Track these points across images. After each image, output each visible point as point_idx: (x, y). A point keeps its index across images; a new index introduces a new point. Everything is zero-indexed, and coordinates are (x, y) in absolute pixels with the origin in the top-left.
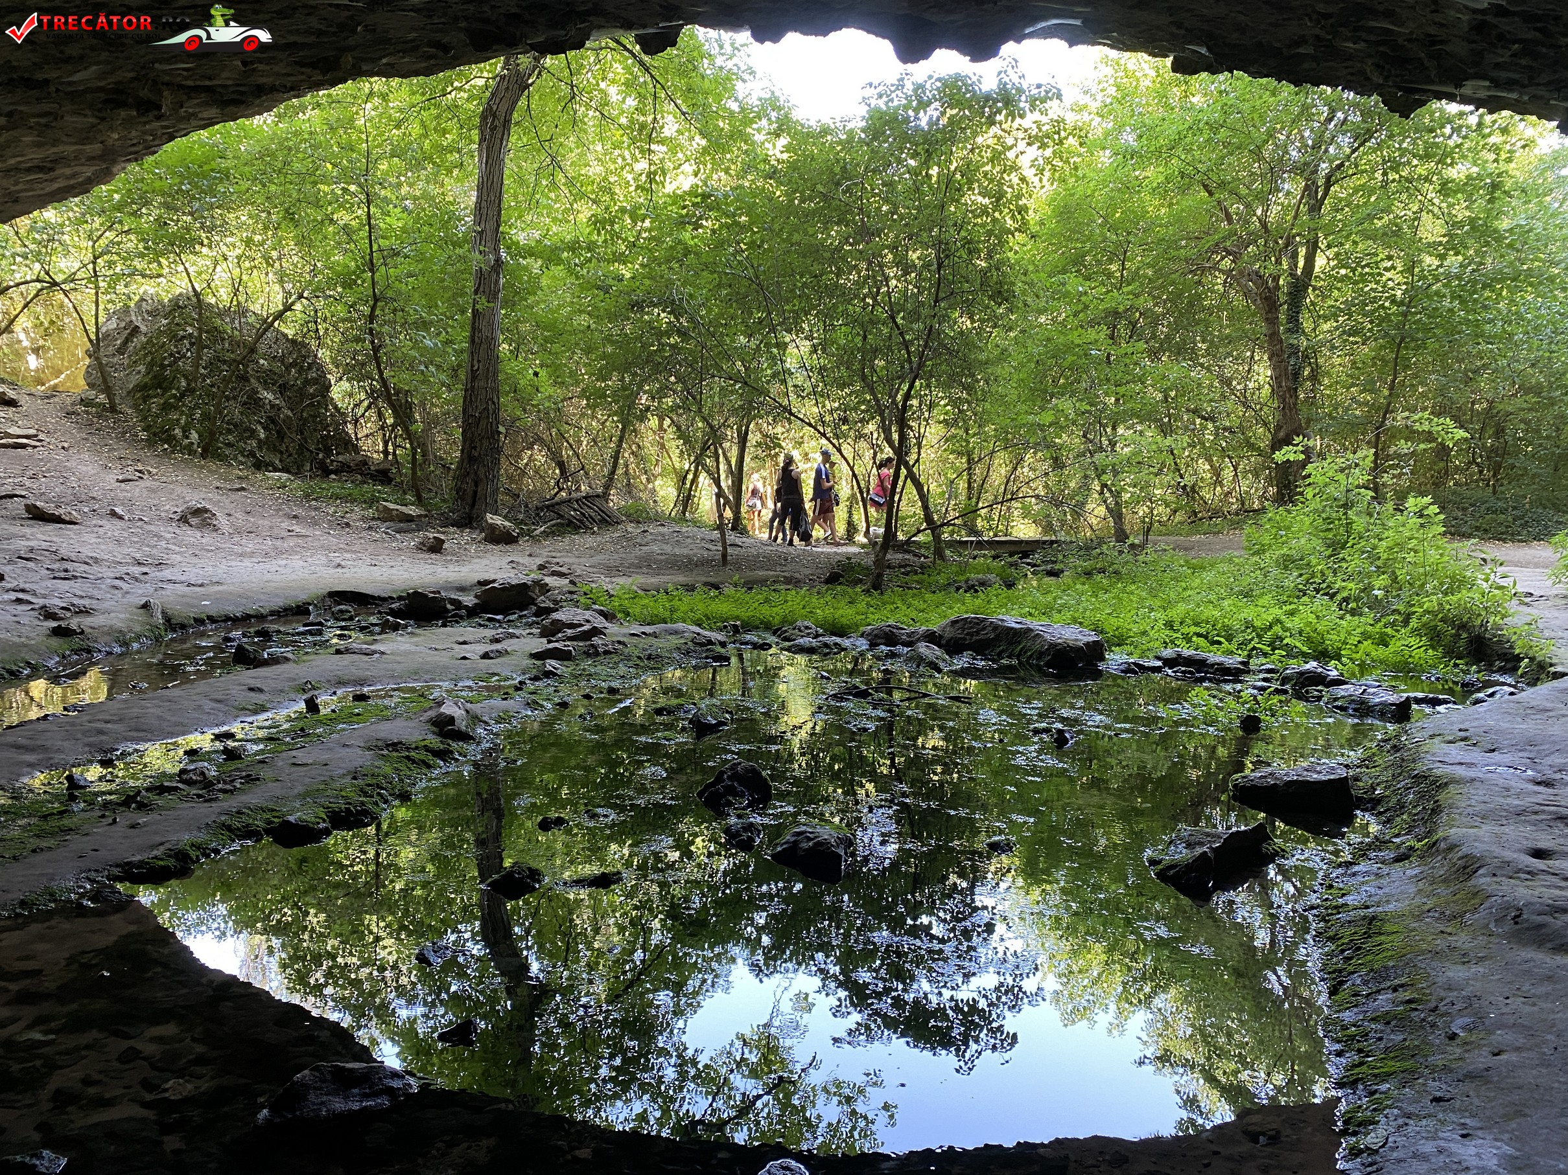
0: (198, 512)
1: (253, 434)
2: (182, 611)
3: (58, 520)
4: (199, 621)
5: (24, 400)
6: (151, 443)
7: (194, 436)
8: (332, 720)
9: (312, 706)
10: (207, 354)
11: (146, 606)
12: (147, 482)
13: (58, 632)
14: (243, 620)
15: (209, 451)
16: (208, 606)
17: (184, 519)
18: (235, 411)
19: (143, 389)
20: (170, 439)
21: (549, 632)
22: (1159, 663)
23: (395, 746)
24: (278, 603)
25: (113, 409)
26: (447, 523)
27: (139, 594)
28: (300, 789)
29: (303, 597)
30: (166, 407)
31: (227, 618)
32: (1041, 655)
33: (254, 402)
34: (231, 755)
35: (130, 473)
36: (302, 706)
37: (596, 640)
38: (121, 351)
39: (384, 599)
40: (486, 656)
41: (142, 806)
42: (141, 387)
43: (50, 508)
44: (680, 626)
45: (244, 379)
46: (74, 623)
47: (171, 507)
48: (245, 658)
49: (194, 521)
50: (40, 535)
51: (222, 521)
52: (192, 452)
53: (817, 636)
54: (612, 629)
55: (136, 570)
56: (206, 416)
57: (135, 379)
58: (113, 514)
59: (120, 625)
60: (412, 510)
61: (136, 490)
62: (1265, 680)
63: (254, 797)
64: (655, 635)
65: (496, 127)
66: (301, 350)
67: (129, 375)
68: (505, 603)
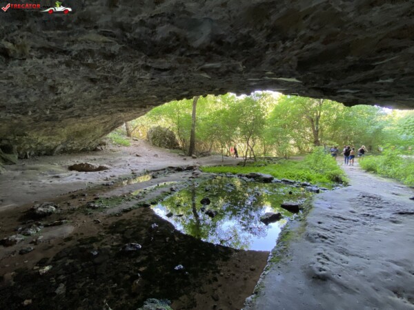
1: (165, 144)
3: (139, 156)
4: (151, 171)
5: (139, 140)
6: (153, 145)
7: (158, 144)
8: (160, 187)
10: (160, 134)
11: (145, 169)
12: (152, 151)
13: (133, 173)
17: (154, 156)
18: (163, 141)
20: (155, 145)
21: (193, 173)
22: (281, 181)
23: (164, 192)
25: (149, 141)
28: (150, 199)
29: (164, 167)
30: (155, 141)
31: (155, 171)
32: (262, 179)
33: (166, 140)
34: (144, 193)
35: (150, 149)
37: (198, 176)
38: (150, 133)
39: (175, 168)
40: (183, 177)
44: (211, 173)
45: (165, 136)
47: (153, 154)
48: (154, 177)
49: (156, 156)
50: (137, 158)
51: (159, 156)
52: (157, 146)
54: (202, 173)
55: (146, 163)
58: (146, 155)
61: (149, 152)
62: (297, 185)
63: (143, 200)
65: (195, 103)
66: (172, 132)
67: (151, 137)
68: (190, 168)
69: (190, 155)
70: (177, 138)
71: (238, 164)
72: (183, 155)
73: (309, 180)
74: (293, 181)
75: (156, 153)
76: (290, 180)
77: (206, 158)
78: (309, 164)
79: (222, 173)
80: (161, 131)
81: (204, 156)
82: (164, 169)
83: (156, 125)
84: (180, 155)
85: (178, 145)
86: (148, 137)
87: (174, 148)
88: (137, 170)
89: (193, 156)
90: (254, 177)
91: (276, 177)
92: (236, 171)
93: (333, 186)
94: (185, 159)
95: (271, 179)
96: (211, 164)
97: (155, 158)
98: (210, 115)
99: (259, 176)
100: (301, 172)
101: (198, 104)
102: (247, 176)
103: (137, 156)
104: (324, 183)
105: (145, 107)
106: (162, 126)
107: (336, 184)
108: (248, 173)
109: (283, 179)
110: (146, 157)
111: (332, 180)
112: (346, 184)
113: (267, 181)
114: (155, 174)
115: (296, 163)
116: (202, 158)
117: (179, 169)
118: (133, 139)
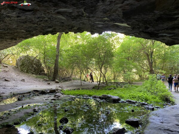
0: (23, 80)
1: (32, 70)
3: (8, 81)
4: (17, 94)
5: (9, 67)
6: (21, 71)
7: (26, 71)
8: (24, 109)
9: (22, 107)
10: (28, 61)
11: (11, 92)
12: (20, 76)
15: (27, 72)
16: (19, 92)
17: (22, 81)
18: (31, 68)
19: (21, 66)
20: (23, 71)
22: (126, 101)
23: (27, 113)
24: (27, 92)
25: (18, 68)
28: (13, 119)
30: (23, 67)
31: (21, 94)
33: (33, 67)
34: (9, 114)
35: (18, 75)
37: (59, 98)
38: (20, 61)
39: (40, 91)
40: (46, 100)
42: (21, 65)
44: (70, 95)
45: (32, 64)
46: (2, 95)
47: (21, 79)
48: (19, 100)
49: (23, 81)
51: (26, 81)
52: (25, 72)
53: (87, 96)
54: (62, 96)
55: (13, 87)
56: (27, 68)
57: (21, 64)
58: (14, 80)
59: (7, 95)
61: (18, 77)
62: (138, 104)
63: (7, 121)
64: (67, 97)
65: (59, 38)
66: (39, 61)
67: (20, 64)
68: (52, 92)
69: (54, 80)
70: (43, 65)
71: (93, 88)
72: (47, 80)
73: (146, 100)
74: (134, 101)
75: (24, 78)
76: (132, 101)
77: (67, 83)
78: (146, 87)
79: (80, 95)
80: (30, 59)
81: (66, 81)
82: (30, 92)
83: (25, 54)
84: (45, 80)
85: (44, 71)
86: (17, 64)
87: (40, 74)
88: (4, 93)
89: (56, 81)
90: (105, 99)
91: (122, 98)
92: (91, 94)
93: (164, 105)
94: (49, 84)
95: (119, 100)
96: (71, 88)
97: (22, 82)
98: (71, 47)
99: (109, 97)
100: (141, 94)
101: (62, 38)
102: (100, 98)
103: (6, 80)
104: (157, 102)
105: (15, 39)
106: (30, 56)
107: (166, 103)
108: (101, 95)
109: (127, 100)
110: (14, 82)
111: (163, 100)
112: (173, 103)
113: (116, 101)
114: (21, 96)
115: (137, 87)
116: (64, 83)
117: (43, 93)
118: (3, 66)
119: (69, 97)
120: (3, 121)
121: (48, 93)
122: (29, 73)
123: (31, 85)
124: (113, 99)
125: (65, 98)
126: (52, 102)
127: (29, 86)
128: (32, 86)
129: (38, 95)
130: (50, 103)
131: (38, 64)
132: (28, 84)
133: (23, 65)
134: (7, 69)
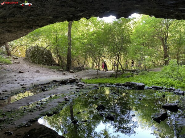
0: (38, 71)
1: (44, 61)
2: (36, 84)
3: (22, 73)
4: (38, 85)
5: (19, 58)
6: (32, 63)
7: (37, 62)
8: (53, 99)
9: (51, 97)
10: (38, 52)
11: (32, 84)
12: (32, 67)
13: (23, 87)
14: (43, 85)
15: (39, 63)
16: (39, 83)
17: (36, 72)
18: (41, 58)
19: (31, 57)
20: (34, 62)
21: (78, 85)
22: (151, 88)
23: (60, 102)
24: (47, 82)
25: (28, 59)
26: (66, 71)
27: (31, 82)
28: (50, 109)
29: (50, 81)
30: (34, 58)
31: (41, 85)
32: (137, 87)
33: (44, 57)
34: (42, 104)
35: (30, 66)
36: (50, 97)
37: (83, 87)
38: (29, 52)
39: (59, 81)
40: (70, 89)
41: (32, 112)
42: (31, 56)
43: (22, 71)
44: (93, 84)
45: (42, 55)
46: (24, 86)
47: (35, 70)
48: (43, 90)
49: (37, 72)
50: (20, 75)
51: (40, 72)
53: (109, 85)
54: (85, 85)
55: (31, 79)
56: (38, 59)
57: (31, 55)
58: (28, 71)
59: (29, 86)
60: (62, 70)
61: (31, 68)
62: (165, 90)
63: (45, 110)
64: (90, 86)
66: (49, 51)
69: (68, 70)
70: (53, 56)
71: (111, 76)
72: (61, 71)
74: (161, 87)
75: (37, 69)
76: (159, 87)
77: (81, 72)
80: (39, 50)
81: (80, 70)
84: (59, 70)
86: (27, 55)
87: (52, 65)
89: (71, 71)
90: (129, 86)
91: (147, 84)
94: (64, 74)
95: (144, 86)
96: (88, 77)
97: (37, 74)
98: (82, 35)
99: (134, 84)
102: (123, 85)
103: (20, 72)
106: (40, 46)
109: (153, 86)
110: (28, 73)
113: (141, 88)
116: (79, 72)
118: (13, 58)
119: (92, 86)
120: (42, 111)
121: (69, 83)
122: (40, 64)
123: (47, 76)
124: (138, 86)
125: (89, 86)
126: (78, 91)
127: (46, 77)
128: (49, 77)
129: (60, 85)
130: (76, 92)
131: (49, 54)
132: (43, 75)
133: (33, 56)
134: (17, 61)
